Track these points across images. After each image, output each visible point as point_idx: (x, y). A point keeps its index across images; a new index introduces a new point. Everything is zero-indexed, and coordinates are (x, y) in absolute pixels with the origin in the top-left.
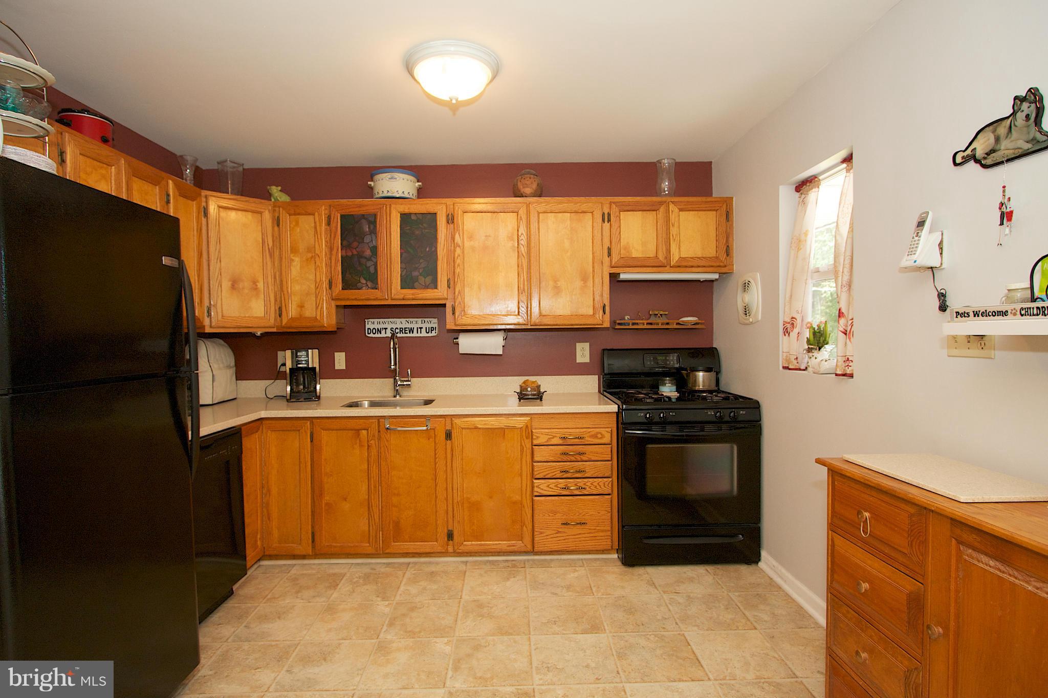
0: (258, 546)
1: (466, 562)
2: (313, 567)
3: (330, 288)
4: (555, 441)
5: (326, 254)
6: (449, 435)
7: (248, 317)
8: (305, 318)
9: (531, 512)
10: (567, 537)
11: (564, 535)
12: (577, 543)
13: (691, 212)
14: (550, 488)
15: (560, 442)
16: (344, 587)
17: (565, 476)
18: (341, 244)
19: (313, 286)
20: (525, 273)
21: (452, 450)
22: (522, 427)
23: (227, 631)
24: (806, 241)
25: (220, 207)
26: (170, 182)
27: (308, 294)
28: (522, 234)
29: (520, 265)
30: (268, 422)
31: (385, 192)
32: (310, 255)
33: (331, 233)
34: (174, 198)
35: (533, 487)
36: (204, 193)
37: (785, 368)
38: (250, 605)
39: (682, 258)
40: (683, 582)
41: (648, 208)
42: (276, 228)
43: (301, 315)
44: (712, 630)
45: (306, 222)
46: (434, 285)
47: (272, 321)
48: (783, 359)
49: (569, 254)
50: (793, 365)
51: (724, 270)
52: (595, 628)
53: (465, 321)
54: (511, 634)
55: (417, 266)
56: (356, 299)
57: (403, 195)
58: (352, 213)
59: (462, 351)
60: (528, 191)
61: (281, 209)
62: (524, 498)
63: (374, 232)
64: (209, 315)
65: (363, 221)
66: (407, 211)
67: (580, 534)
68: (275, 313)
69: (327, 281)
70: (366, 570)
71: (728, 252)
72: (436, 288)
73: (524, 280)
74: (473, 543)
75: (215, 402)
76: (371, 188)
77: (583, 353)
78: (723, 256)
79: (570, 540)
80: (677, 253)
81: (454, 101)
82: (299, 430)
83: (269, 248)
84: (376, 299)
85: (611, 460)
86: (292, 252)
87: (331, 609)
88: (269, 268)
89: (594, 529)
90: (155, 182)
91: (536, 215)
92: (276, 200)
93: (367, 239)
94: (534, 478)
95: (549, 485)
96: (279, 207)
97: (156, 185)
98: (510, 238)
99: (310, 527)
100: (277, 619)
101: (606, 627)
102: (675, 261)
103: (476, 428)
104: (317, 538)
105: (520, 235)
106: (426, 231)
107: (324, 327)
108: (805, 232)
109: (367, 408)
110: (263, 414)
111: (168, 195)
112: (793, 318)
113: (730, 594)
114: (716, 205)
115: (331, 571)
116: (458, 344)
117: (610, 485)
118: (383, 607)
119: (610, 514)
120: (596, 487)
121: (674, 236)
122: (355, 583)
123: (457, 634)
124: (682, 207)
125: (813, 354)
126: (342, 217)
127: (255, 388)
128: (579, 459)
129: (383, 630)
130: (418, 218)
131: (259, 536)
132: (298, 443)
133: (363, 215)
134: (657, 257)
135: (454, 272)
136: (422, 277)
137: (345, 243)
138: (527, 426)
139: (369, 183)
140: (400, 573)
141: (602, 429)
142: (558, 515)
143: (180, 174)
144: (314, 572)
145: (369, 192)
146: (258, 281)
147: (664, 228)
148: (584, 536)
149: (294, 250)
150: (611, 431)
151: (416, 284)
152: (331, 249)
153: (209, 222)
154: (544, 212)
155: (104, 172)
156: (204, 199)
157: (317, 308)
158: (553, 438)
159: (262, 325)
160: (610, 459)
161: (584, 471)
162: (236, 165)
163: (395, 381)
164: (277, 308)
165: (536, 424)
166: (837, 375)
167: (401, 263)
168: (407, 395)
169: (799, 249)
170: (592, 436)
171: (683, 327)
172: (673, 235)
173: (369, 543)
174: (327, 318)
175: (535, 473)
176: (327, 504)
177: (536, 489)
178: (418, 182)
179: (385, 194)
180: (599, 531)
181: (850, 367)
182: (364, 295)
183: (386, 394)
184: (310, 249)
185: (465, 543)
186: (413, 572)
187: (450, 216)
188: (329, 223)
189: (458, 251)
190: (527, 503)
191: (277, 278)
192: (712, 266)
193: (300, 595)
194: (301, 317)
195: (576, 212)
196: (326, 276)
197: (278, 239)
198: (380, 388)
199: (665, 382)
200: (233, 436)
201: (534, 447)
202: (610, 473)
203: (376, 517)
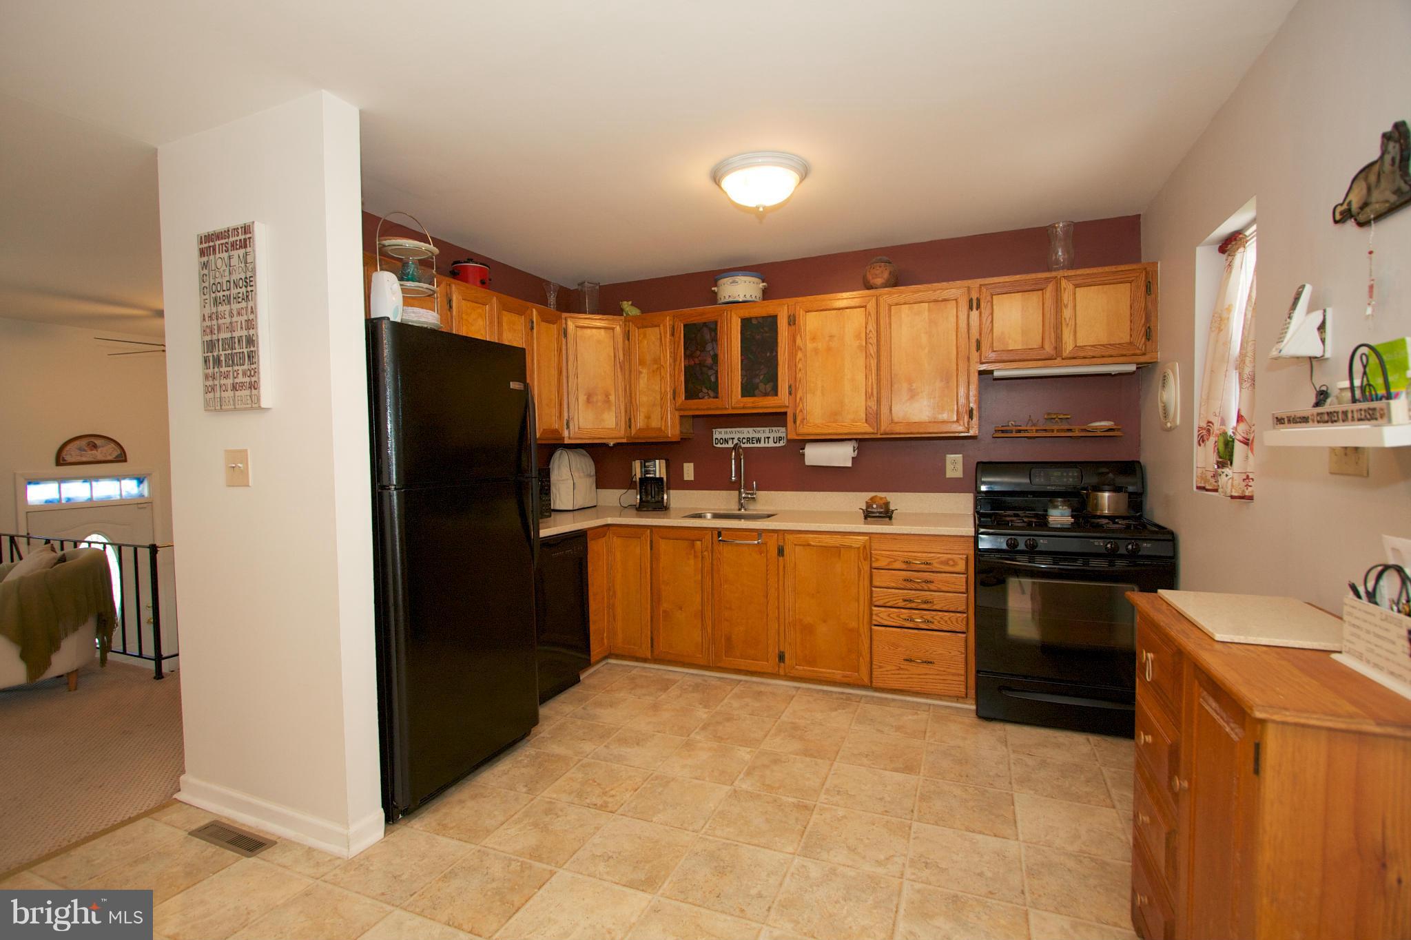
0: (604, 644)
1: (798, 688)
2: (653, 671)
3: (674, 399)
4: (898, 565)
5: (670, 365)
6: (781, 552)
7: (602, 428)
8: (652, 428)
9: (869, 642)
10: (910, 676)
11: (906, 672)
12: (923, 684)
13: (1093, 287)
14: (891, 618)
15: (904, 566)
16: (674, 691)
17: (909, 605)
18: (685, 353)
19: (658, 397)
20: (873, 375)
21: (784, 567)
22: (859, 548)
23: (568, 709)
24: (1228, 318)
25: (577, 327)
26: (534, 310)
27: (654, 405)
28: (870, 331)
29: (868, 367)
30: (614, 528)
31: (727, 297)
32: (656, 366)
33: (675, 344)
34: (537, 324)
35: (871, 615)
36: (564, 315)
37: (1198, 488)
38: (590, 692)
39: (1078, 347)
40: (1045, 746)
41: (1030, 288)
42: (627, 342)
43: (648, 426)
44: (1052, 797)
45: (653, 334)
46: (775, 392)
47: (623, 432)
48: (1197, 476)
49: (926, 351)
50: (1211, 484)
51: (1142, 359)
52: (909, 769)
53: (806, 430)
54: (815, 757)
55: (757, 372)
56: (697, 409)
57: (745, 299)
58: (695, 322)
59: (807, 463)
60: (879, 281)
61: (631, 323)
62: (861, 625)
63: (715, 340)
64: (568, 427)
65: (705, 330)
66: (747, 315)
67: (926, 674)
68: (626, 424)
69: (672, 391)
70: (699, 680)
71: (1149, 334)
72: (777, 395)
73: (872, 382)
74: (805, 668)
75: (576, 508)
76: (715, 294)
77: (954, 465)
78: (1140, 341)
79: (915, 680)
80: (1071, 341)
81: (761, 209)
82: (640, 538)
83: (620, 362)
84: (717, 409)
85: (967, 592)
86: (640, 364)
87: (655, 707)
88: (620, 380)
89: (944, 671)
90: (520, 312)
91: (887, 308)
92: (627, 314)
93: (709, 347)
94: (871, 604)
95: (889, 614)
96: (629, 322)
97: (522, 315)
98: (858, 337)
99: (649, 633)
100: (609, 707)
101: (922, 771)
102: (1068, 352)
103: (809, 545)
104: (655, 644)
105: (868, 332)
106: (767, 335)
107: (669, 437)
108: (1227, 306)
109: (709, 520)
110: (610, 521)
111: (533, 322)
112: (1209, 422)
113: (1102, 768)
114: (1131, 275)
115: (667, 677)
116: (804, 455)
117: (964, 623)
118: (702, 714)
119: (964, 656)
120: (946, 622)
121: (1067, 320)
122: (684, 690)
123: (762, 747)
124: (1077, 282)
125: (1223, 470)
126: (685, 326)
127: (612, 496)
128: (926, 588)
129: (695, 731)
130: (759, 322)
131: (605, 635)
132: (639, 549)
133: (705, 323)
134: (1042, 347)
135: (796, 378)
136: (762, 384)
137: (688, 352)
138: (865, 547)
139: (713, 289)
140: (729, 688)
141: (954, 556)
142: (900, 649)
143: (544, 302)
144: (651, 675)
145: (713, 298)
146: (610, 395)
147: (1052, 310)
148: (931, 677)
149: (642, 363)
150: (967, 558)
151: (757, 392)
152: (675, 360)
153: (568, 342)
154: (897, 304)
155: (480, 311)
156: (564, 321)
157: (662, 419)
158: (895, 561)
159: (613, 436)
160: (964, 590)
161: (931, 602)
162: (592, 285)
163: (740, 493)
164: (627, 420)
165: (875, 545)
166: (1232, 497)
167: (741, 370)
168: (755, 508)
169: (1220, 330)
170: (942, 563)
171: (1090, 434)
172: (1065, 319)
173: (702, 654)
174: (670, 428)
175: (874, 599)
176: (665, 612)
177: (874, 617)
178: (763, 282)
179: (727, 300)
180: (949, 674)
181: (1249, 488)
182: (705, 405)
183: (733, 507)
184: (656, 361)
185: (797, 667)
186: (742, 689)
187: (792, 318)
188: (673, 334)
189: (800, 355)
190: (864, 630)
191: (628, 390)
192: (1125, 355)
193: (633, 692)
194: (648, 428)
195: (936, 301)
196: (671, 387)
197: (628, 352)
198: (724, 500)
199: (1056, 503)
200: (579, 538)
201: (873, 570)
202: (964, 607)
203: (709, 631)
